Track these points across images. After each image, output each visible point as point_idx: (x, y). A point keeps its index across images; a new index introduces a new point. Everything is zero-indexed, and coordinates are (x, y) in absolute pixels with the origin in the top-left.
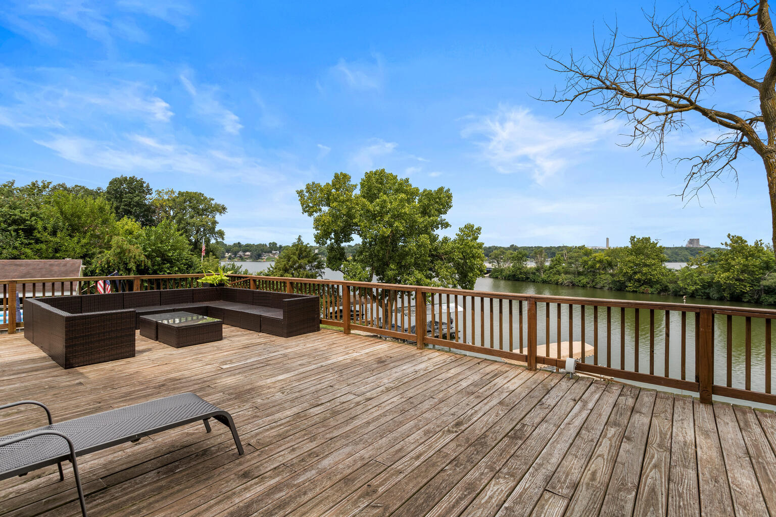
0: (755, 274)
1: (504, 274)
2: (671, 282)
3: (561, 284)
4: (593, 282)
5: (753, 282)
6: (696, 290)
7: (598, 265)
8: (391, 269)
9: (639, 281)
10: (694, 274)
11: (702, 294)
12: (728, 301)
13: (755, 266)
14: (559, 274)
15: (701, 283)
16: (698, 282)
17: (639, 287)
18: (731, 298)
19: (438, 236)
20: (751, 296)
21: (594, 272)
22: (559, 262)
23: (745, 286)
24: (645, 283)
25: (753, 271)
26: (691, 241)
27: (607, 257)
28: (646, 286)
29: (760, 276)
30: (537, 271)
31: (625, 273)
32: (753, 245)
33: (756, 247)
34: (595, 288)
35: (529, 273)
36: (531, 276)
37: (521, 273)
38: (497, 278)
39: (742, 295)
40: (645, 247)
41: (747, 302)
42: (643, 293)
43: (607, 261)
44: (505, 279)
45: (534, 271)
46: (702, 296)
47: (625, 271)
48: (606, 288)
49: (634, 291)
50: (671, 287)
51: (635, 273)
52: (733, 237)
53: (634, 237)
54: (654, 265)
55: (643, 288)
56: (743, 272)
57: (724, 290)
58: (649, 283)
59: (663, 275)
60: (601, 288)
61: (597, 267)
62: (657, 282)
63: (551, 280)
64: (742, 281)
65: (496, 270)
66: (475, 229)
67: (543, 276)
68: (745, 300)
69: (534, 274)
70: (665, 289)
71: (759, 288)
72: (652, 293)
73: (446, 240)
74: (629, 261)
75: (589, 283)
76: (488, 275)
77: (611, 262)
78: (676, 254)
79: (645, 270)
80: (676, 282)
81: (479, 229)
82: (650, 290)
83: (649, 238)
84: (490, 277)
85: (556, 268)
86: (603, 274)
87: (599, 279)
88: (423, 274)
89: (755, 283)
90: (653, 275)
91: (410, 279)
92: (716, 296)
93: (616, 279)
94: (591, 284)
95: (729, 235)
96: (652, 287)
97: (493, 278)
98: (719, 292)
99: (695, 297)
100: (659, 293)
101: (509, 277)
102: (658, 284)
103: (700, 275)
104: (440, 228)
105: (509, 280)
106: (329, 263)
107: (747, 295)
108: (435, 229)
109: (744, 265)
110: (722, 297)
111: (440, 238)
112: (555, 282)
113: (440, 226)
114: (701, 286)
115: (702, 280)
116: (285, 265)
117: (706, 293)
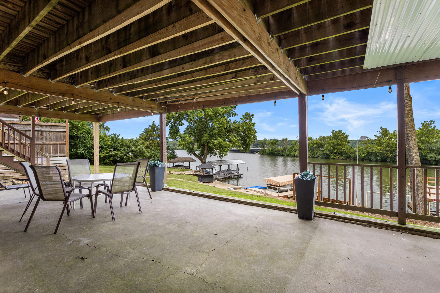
0: (393, 148)
1: (266, 152)
2: (352, 153)
3: (297, 156)
4: (313, 154)
5: (392, 151)
6: (364, 157)
7: (315, 146)
8: (205, 137)
9: (336, 153)
10: (364, 149)
11: (368, 159)
12: (380, 161)
13: (393, 143)
14: (296, 151)
15: (367, 153)
16: (365, 152)
17: (336, 156)
18: (381, 160)
19: (231, 120)
20: (391, 159)
21: (313, 149)
22: (295, 145)
23: (388, 154)
24: (339, 154)
25: (392, 146)
26: (362, 137)
27: (320, 141)
28: (339, 156)
29: (395, 148)
30: (284, 150)
31: (329, 149)
32: (392, 133)
33: (394, 134)
34: (314, 157)
35: (280, 151)
36: (281, 152)
37: (275, 151)
38: (263, 154)
39: (386, 158)
40: (339, 136)
41: (389, 162)
42: (338, 159)
43: (320, 143)
44: (267, 155)
45: (282, 150)
46: (367, 160)
47: (329, 148)
48: (320, 157)
49: (334, 159)
50: (352, 156)
51: (334, 149)
52: (383, 128)
53: (334, 130)
54: (344, 144)
55: (338, 156)
56: (387, 146)
57: (378, 156)
58: (341, 154)
59: (348, 150)
60: (317, 158)
61: (315, 147)
62: (345, 153)
63: (291, 154)
64: (387, 151)
65: (262, 150)
66: (250, 115)
67: (287, 152)
68: (388, 161)
69: (282, 151)
70: (349, 157)
71: (395, 155)
72: (343, 159)
73: (235, 122)
74: (331, 143)
75: (311, 155)
76: (258, 153)
77: (322, 144)
78: (354, 144)
79: (339, 147)
80: (354, 153)
81: (253, 115)
82: (342, 158)
83: (341, 130)
84: (259, 154)
85: (294, 148)
86: (318, 150)
87: (316, 153)
88: (223, 140)
89: (393, 152)
90: (343, 150)
91: (215, 142)
92: (374, 159)
93: (325, 152)
94: (312, 156)
95: (381, 127)
96: (342, 156)
97: (261, 154)
98: (375, 157)
99: (364, 160)
100: (346, 159)
101: (269, 153)
102: (345, 154)
103: (366, 149)
104: (232, 116)
105: (269, 155)
106: (171, 135)
107: (389, 158)
108: (229, 116)
109: (388, 143)
110: (377, 160)
111: (232, 121)
112: (294, 155)
113: (232, 115)
114: (366, 154)
115: (368, 152)
116: (145, 137)
117: (369, 158)
